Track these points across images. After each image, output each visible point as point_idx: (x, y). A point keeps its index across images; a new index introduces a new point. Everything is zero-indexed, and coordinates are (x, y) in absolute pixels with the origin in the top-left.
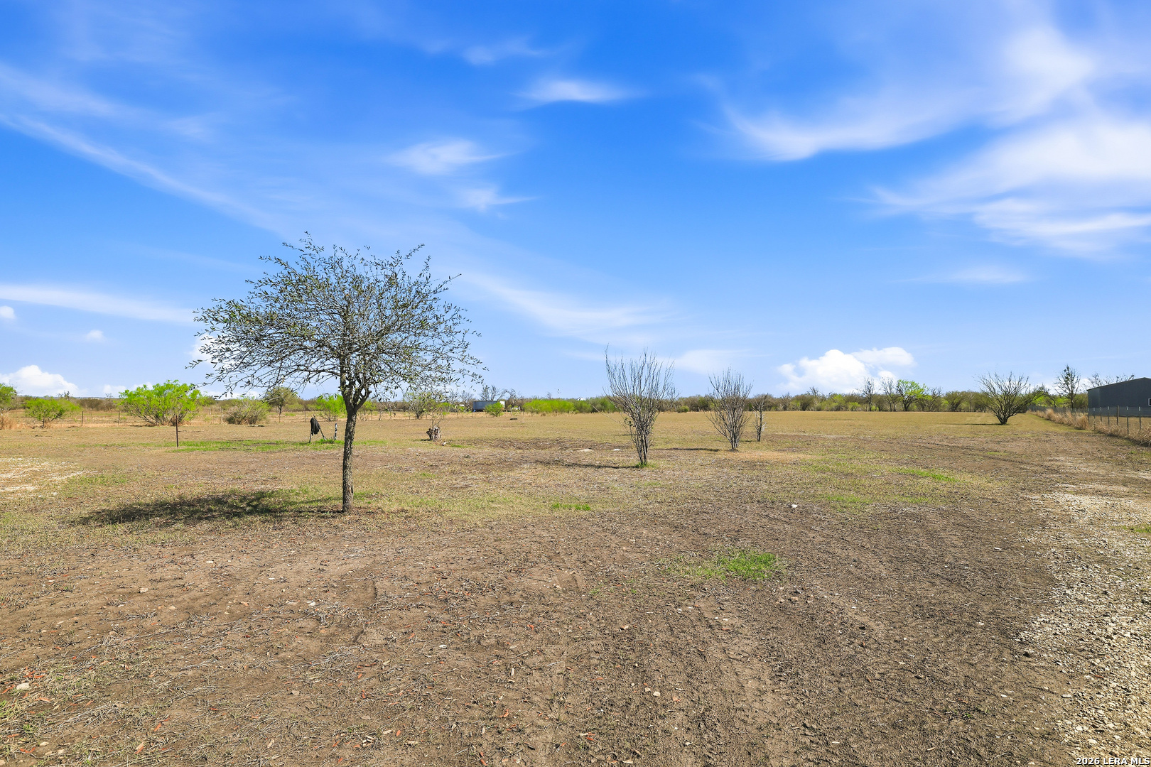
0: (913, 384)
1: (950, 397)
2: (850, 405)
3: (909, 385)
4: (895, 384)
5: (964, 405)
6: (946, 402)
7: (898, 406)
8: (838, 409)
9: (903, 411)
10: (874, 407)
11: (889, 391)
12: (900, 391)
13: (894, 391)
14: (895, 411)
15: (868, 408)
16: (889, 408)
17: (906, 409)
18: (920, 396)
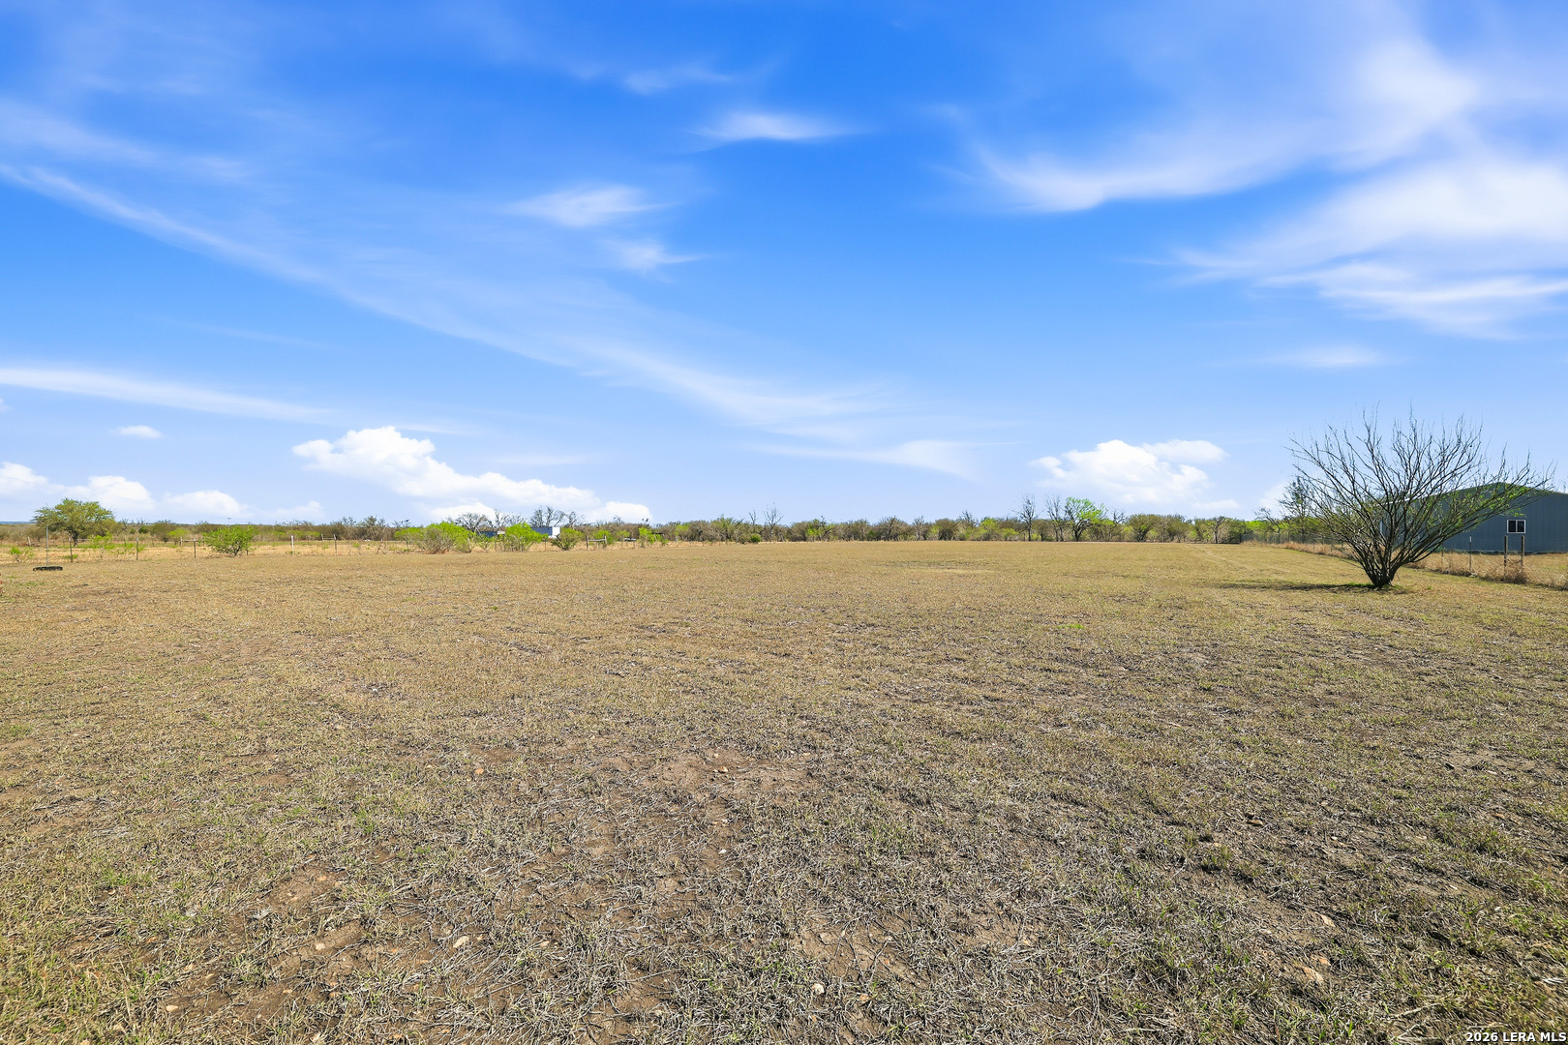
0: (1087, 503)
1: (1135, 521)
2: (1005, 532)
3: (1082, 505)
4: (1062, 505)
5: (1152, 533)
6: (1131, 528)
7: (1068, 533)
8: (987, 538)
9: (1073, 540)
10: (1035, 536)
11: (1055, 513)
12: (1070, 512)
13: (1062, 515)
14: (1062, 540)
15: (1027, 537)
16: (1054, 537)
17: (1077, 538)
18: (1096, 520)
